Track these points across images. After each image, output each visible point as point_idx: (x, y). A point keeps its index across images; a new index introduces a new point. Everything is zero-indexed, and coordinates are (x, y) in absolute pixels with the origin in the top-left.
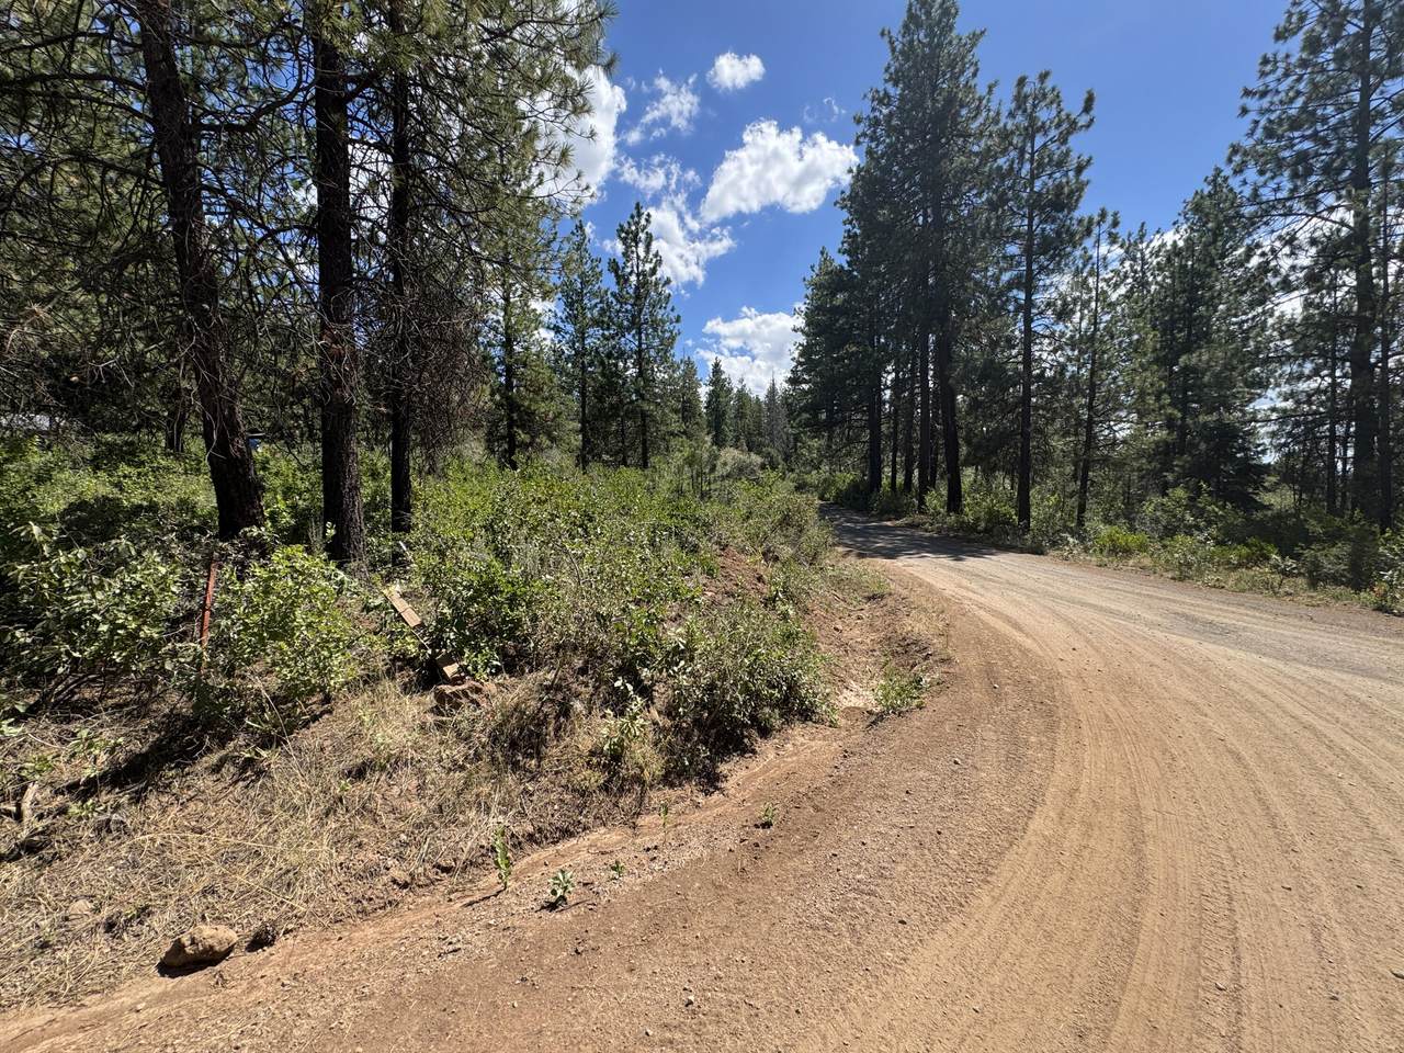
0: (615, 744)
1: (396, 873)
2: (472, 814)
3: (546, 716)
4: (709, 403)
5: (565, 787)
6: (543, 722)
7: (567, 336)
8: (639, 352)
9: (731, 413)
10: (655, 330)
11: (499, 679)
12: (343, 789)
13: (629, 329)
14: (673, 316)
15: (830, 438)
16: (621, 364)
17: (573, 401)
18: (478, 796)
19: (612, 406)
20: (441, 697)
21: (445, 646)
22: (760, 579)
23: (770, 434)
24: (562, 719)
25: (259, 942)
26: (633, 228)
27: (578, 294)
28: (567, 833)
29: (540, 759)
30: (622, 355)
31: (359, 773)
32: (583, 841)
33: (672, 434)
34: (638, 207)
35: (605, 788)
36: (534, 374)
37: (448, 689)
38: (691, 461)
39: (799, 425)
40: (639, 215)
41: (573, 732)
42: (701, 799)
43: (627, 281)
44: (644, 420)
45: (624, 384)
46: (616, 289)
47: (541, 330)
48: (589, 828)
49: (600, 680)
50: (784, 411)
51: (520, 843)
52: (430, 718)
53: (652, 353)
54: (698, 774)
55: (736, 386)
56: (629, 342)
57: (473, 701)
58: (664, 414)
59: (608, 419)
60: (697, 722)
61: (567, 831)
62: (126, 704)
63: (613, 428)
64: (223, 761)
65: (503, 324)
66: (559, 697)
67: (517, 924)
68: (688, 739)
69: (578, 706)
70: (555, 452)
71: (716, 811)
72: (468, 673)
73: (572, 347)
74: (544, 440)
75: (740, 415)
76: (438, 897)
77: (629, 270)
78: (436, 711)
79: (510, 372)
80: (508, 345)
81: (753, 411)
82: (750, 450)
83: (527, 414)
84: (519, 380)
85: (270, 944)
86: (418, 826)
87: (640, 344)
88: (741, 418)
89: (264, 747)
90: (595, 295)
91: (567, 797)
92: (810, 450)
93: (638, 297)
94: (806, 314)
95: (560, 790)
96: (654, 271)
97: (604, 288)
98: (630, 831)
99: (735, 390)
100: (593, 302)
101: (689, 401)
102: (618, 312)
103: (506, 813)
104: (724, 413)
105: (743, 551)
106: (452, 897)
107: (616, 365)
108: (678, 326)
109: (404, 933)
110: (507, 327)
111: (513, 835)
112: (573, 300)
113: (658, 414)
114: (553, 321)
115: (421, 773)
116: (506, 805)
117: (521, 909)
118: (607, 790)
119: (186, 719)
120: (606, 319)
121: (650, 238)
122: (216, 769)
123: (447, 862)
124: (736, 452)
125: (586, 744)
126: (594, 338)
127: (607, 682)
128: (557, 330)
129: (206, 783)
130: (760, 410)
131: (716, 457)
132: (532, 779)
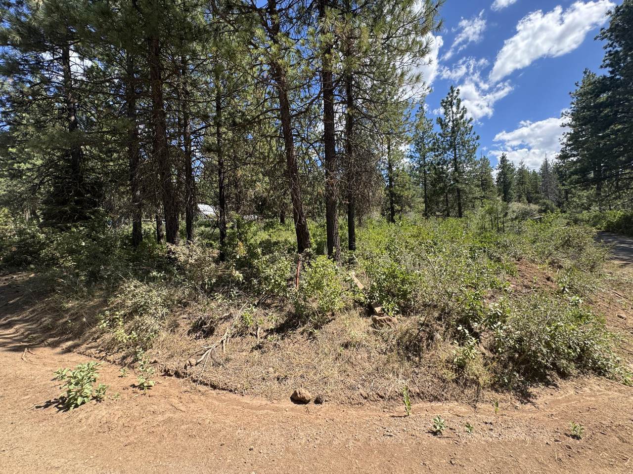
0: (460, 359)
1: (361, 391)
2: (391, 375)
3: (422, 338)
4: (499, 179)
5: (434, 375)
6: (420, 341)
7: (416, 159)
8: (455, 159)
9: (515, 183)
10: (464, 146)
11: (399, 316)
12: (341, 351)
13: (449, 149)
14: (474, 137)
15: (599, 189)
16: (445, 167)
17: (420, 189)
18: (393, 368)
19: (440, 188)
20: (375, 320)
21: (375, 299)
22: (548, 279)
23: (546, 191)
24: (430, 341)
25: (318, 401)
26: (450, 99)
27: (421, 138)
28: (436, 399)
29: (420, 358)
30: (445, 162)
31: (346, 346)
32: (447, 405)
33: (476, 198)
34: (452, 88)
35: (456, 381)
36: (402, 179)
37: (378, 318)
38: (490, 212)
39: (571, 183)
40: (453, 92)
41: (436, 349)
42: (518, 404)
43: (447, 126)
44: (459, 193)
45: (447, 176)
46: (441, 131)
47: (405, 159)
48: (448, 400)
49: (448, 325)
50: (557, 176)
51: (413, 396)
52: (371, 329)
53: (463, 158)
54: (514, 389)
55: (517, 167)
56: (449, 155)
57: (388, 325)
58: (471, 188)
59: (439, 195)
60: (511, 358)
61: (436, 397)
62: (278, 307)
63: (442, 199)
64: (304, 331)
65: (388, 160)
66: (428, 330)
67: (418, 435)
68: (505, 367)
69: (438, 336)
70: (412, 213)
71: (530, 415)
72: (385, 312)
73: (419, 164)
74: (408, 209)
75: (521, 182)
76: (379, 408)
77: (447, 120)
78: (373, 326)
79: (391, 180)
80: (390, 168)
81: (530, 180)
82: (530, 202)
83: (399, 197)
84: (395, 182)
85: (321, 403)
86: (369, 374)
87: (455, 155)
88: (522, 184)
89: (315, 329)
90: (429, 137)
91: (436, 380)
92: (579, 197)
93: (453, 132)
94: (572, 114)
95: (432, 376)
96: (462, 117)
97: (434, 132)
98: (473, 409)
99: (517, 169)
100: (429, 141)
101: (486, 179)
102: (442, 142)
103: (405, 379)
104: (510, 183)
105: (533, 261)
106: (385, 410)
107: (442, 168)
108: (478, 141)
109: (367, 418)
110: (389, 161)
111: (410, 391)
112: (419, 143)
113: (467, 189)
114: (410, 154)
115: (369, 352)
116: (406, 376)
117: (418, 428)
118: (457, 383)
119: (293, 315)
120: (436, 147)
121: (459, 101)
122: (302, 333)
123: (382, 394)
124: (520, 204)
125: (444, 356)
126: (430, 157)
127: (453, 326)
128: (411, 157)
129: (299, 337)
130: (536, 178)
131: (507, 208)
132: (417, 367)
